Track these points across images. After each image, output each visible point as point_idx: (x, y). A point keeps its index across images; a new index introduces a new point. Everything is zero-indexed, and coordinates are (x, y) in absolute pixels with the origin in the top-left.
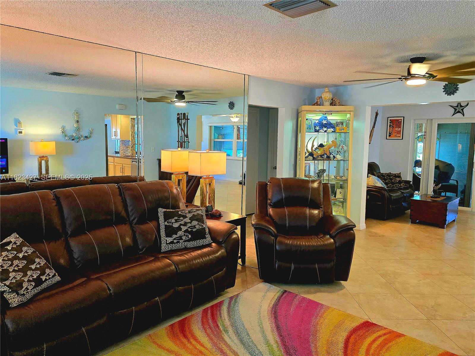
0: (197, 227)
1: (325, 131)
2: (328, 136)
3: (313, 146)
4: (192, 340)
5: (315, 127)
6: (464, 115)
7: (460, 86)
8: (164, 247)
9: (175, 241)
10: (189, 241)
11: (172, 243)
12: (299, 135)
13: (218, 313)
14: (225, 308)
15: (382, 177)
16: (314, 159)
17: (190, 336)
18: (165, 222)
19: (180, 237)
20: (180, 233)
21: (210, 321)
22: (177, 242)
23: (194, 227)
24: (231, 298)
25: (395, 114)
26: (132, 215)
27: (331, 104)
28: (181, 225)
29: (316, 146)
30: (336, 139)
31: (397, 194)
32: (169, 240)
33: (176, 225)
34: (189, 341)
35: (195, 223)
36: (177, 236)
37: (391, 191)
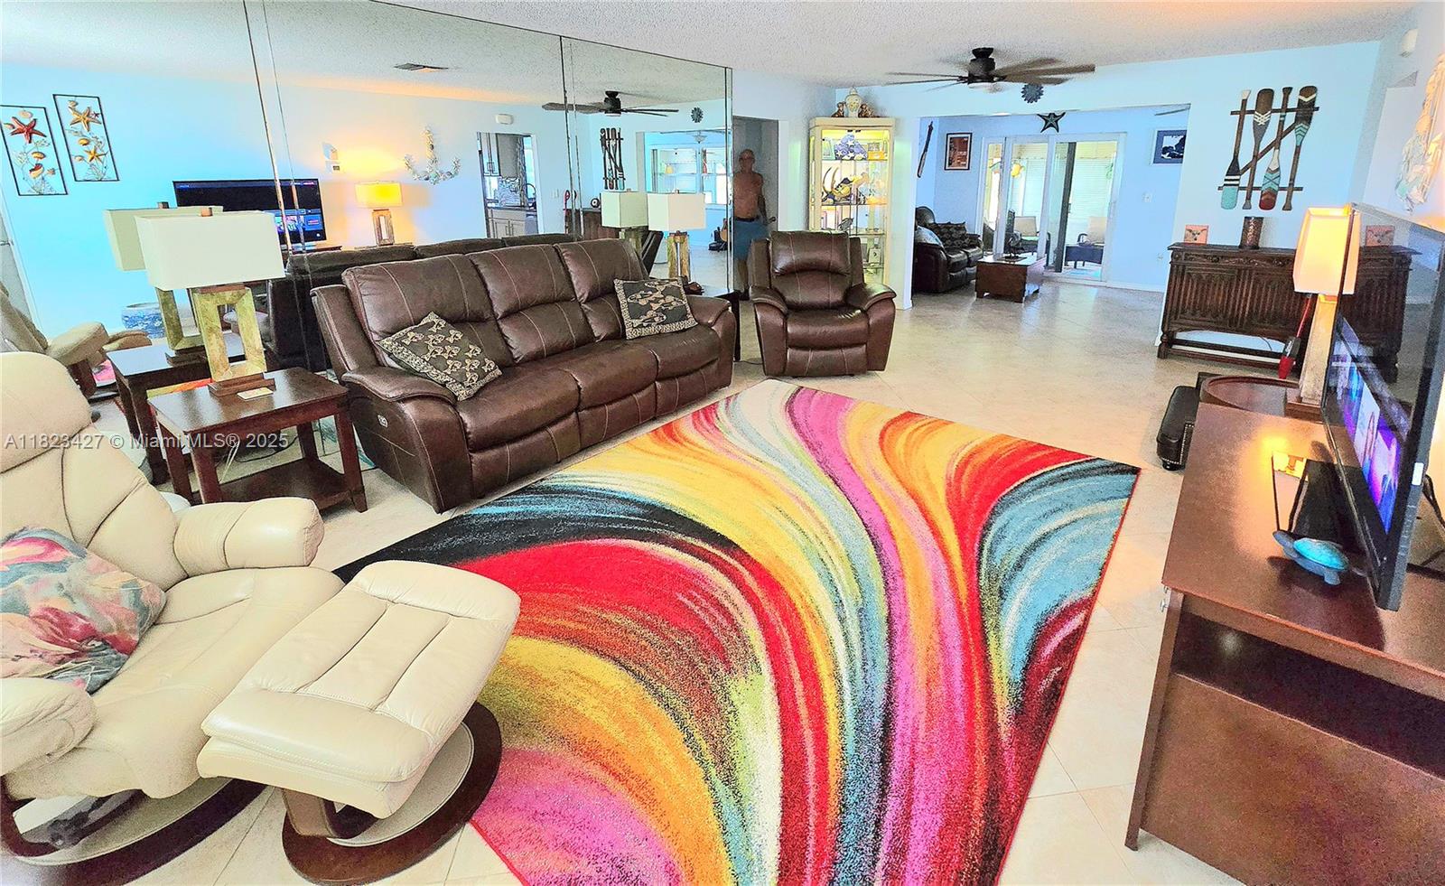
0: (674, 304)
1: (852, 159)
2: (855, 166)
3: (833, 182)
4: (685, 443)
5: (836, 152)
6: (1058, 131)
7: (1047, 88)
8: (630, 333)
9: (645, 324)
10: (663, 323)
11: (641, 326)
12: (812, 164)
13: (714, 416)
14: (721, 410)
15: (936, 228)
16: (835, 203)
17: (682, 440)
18: (627, 298)
19: (652, 320)
20: (650, 313)
21: (705, 423)
22: (647, 326)
23: (670, 304)
24: (728, 399)
25: (959, 129)
26: (580, 289)
27: (860, 115)
28: (650, 301)
29: (838, 182)
30: (867, 169)
31: (959, 255)
32: (637, 322)
33: (643, 302)
34: (681, 444)
35: (670, 299)
36: (646, 318)
37: (951, 250)
